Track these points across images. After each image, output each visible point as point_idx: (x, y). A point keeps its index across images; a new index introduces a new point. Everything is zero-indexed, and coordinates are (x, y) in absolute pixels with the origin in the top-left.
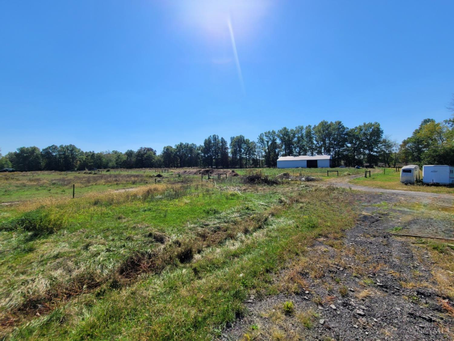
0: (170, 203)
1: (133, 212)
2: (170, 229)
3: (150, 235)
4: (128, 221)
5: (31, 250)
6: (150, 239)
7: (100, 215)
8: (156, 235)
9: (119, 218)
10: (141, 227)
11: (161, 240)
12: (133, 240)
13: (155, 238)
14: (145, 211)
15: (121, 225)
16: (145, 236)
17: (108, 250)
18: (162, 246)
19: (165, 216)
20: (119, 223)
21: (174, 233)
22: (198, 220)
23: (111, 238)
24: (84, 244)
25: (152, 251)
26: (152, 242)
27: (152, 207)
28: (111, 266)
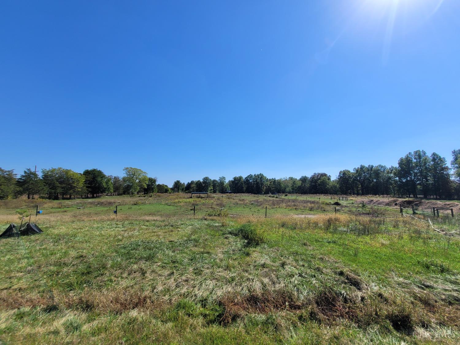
0: (359, 240)
1: (317, 241)
2: (367, 273)
3: (341, 273)
4: (314, 250)
5: (248, 254)
6: (342, 278)
7: (288, 238)
8: (350, 276)
9: (305, 244)
10: (328, 261)
11: (357, 284)
12: (322, 273)
13: (348, 279)
14: (329, 242)
15: (308, 252)
16: (336, 273)
17: (300, 275)
18: (360, 294)
19: (356, 255)
20: (307, 250)
21: (373, 282)
22: (409, 273)
23: (301, 263)
24: (280, 262)
25: (347, 294)
26: (345, 283)
27: (337, 239)
28: (306, 293)
